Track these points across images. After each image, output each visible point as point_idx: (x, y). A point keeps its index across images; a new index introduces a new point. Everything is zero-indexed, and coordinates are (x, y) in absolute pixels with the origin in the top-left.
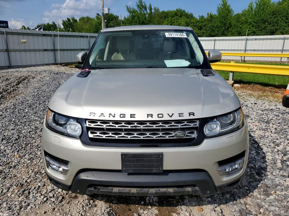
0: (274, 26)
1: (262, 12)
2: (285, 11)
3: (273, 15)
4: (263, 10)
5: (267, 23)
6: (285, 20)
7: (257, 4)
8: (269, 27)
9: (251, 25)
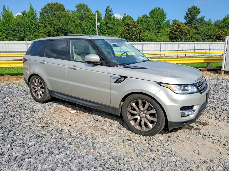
0: (21, 34)
1: (9, 22)
2: (28, 24)
3: (19, 26)
4: (9, 21)
5: (15, 31)
6: (28, 30)
7: (3, 15)
8: (19, 35)
9: (3, 32)
